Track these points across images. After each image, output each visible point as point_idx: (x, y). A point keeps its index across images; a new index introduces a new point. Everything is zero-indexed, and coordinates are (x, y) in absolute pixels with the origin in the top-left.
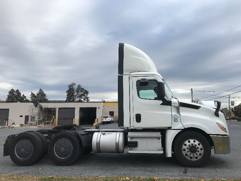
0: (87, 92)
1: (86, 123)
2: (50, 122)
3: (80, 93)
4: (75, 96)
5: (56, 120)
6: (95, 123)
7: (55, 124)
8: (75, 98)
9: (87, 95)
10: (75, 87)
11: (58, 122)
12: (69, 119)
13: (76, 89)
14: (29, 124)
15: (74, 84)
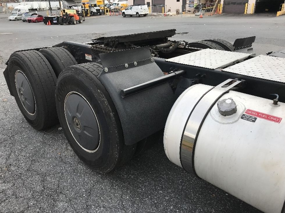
1: (267, 10)
2: (212, 8)
5: (220, 5)
6: (281, 11)
7: (218, 12)
11: (223, 8)
12: (240, 4)
14: (187, 11)
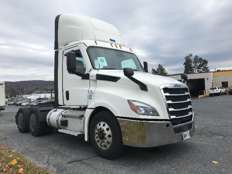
0: (206, 62)
3: (198, 64)
4: (193, 67)
8: (193, 70)
9: (206, 65)
10: (192, 58)
13: (193, 61)
15: (191, 55)
